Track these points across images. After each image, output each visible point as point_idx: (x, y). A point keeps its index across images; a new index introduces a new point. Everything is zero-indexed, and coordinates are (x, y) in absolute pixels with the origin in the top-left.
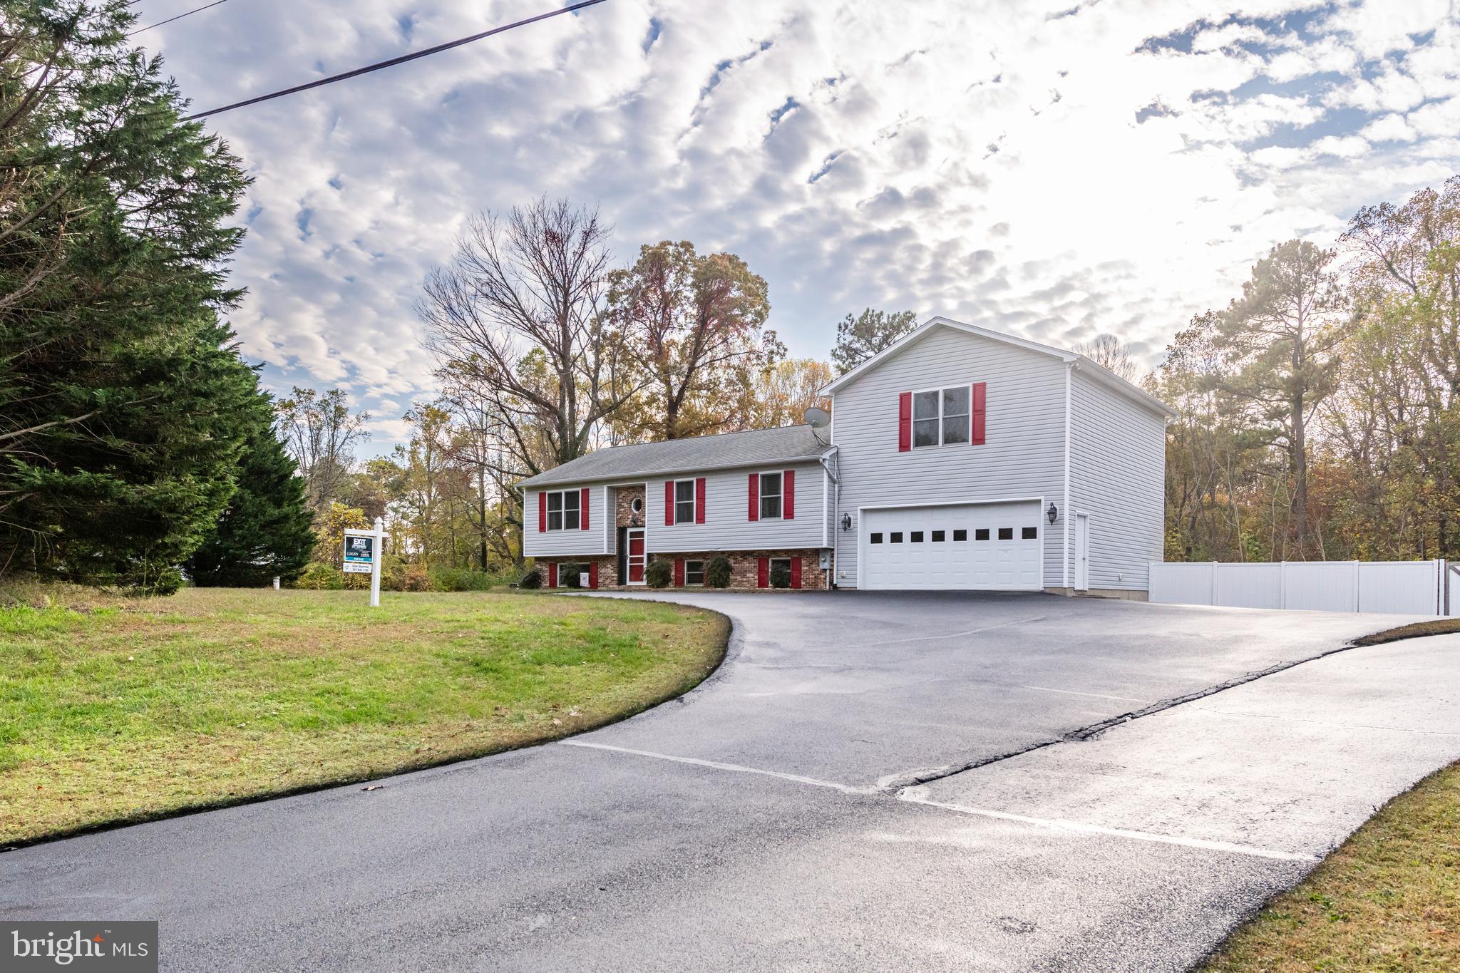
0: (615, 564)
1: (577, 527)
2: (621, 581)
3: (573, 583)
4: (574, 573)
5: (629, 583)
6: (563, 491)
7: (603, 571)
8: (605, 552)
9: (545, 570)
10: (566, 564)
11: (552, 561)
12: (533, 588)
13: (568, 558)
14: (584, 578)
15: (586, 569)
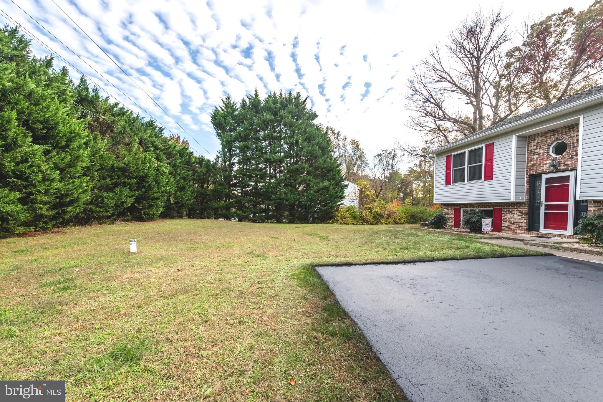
0: (525, 210)
1: (481, 178)
2: (532, 226)
3: (476, 228)
4: (475, 219)
5: (542, 230)
6: (466, 151)
7: (508, 216)
8: (512, 199)
9: (450, 214)
10: (469, 209)
11: (457, 208)
12: (438, 228)
13: (471, 205)
14: (487, 224)
15: (488, 214)
